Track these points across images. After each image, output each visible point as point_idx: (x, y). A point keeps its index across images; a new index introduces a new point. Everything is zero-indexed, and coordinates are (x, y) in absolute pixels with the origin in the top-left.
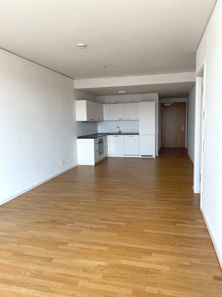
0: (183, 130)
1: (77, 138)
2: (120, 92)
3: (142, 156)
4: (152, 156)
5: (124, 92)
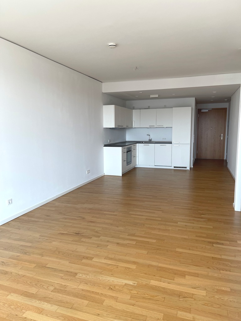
0: (222, 139)
1: (104, 146)
2: (152, 96)
3: (174, 167)
4: (186, 168)
5: (157, 96)
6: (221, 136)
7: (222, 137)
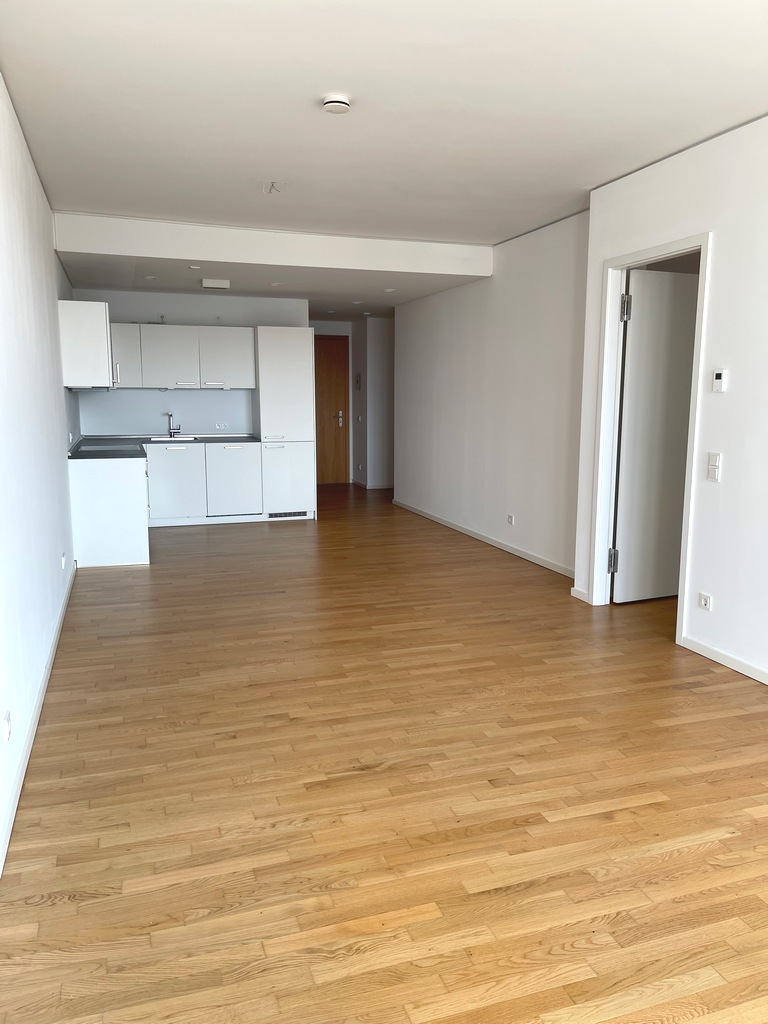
0: (341, 425)
1: (69, 458)
2: (207, 283)
3: (271, 516)
4: (304, 514)
5: (225, 284)
6: (337, 417)
7: (341, 419)
